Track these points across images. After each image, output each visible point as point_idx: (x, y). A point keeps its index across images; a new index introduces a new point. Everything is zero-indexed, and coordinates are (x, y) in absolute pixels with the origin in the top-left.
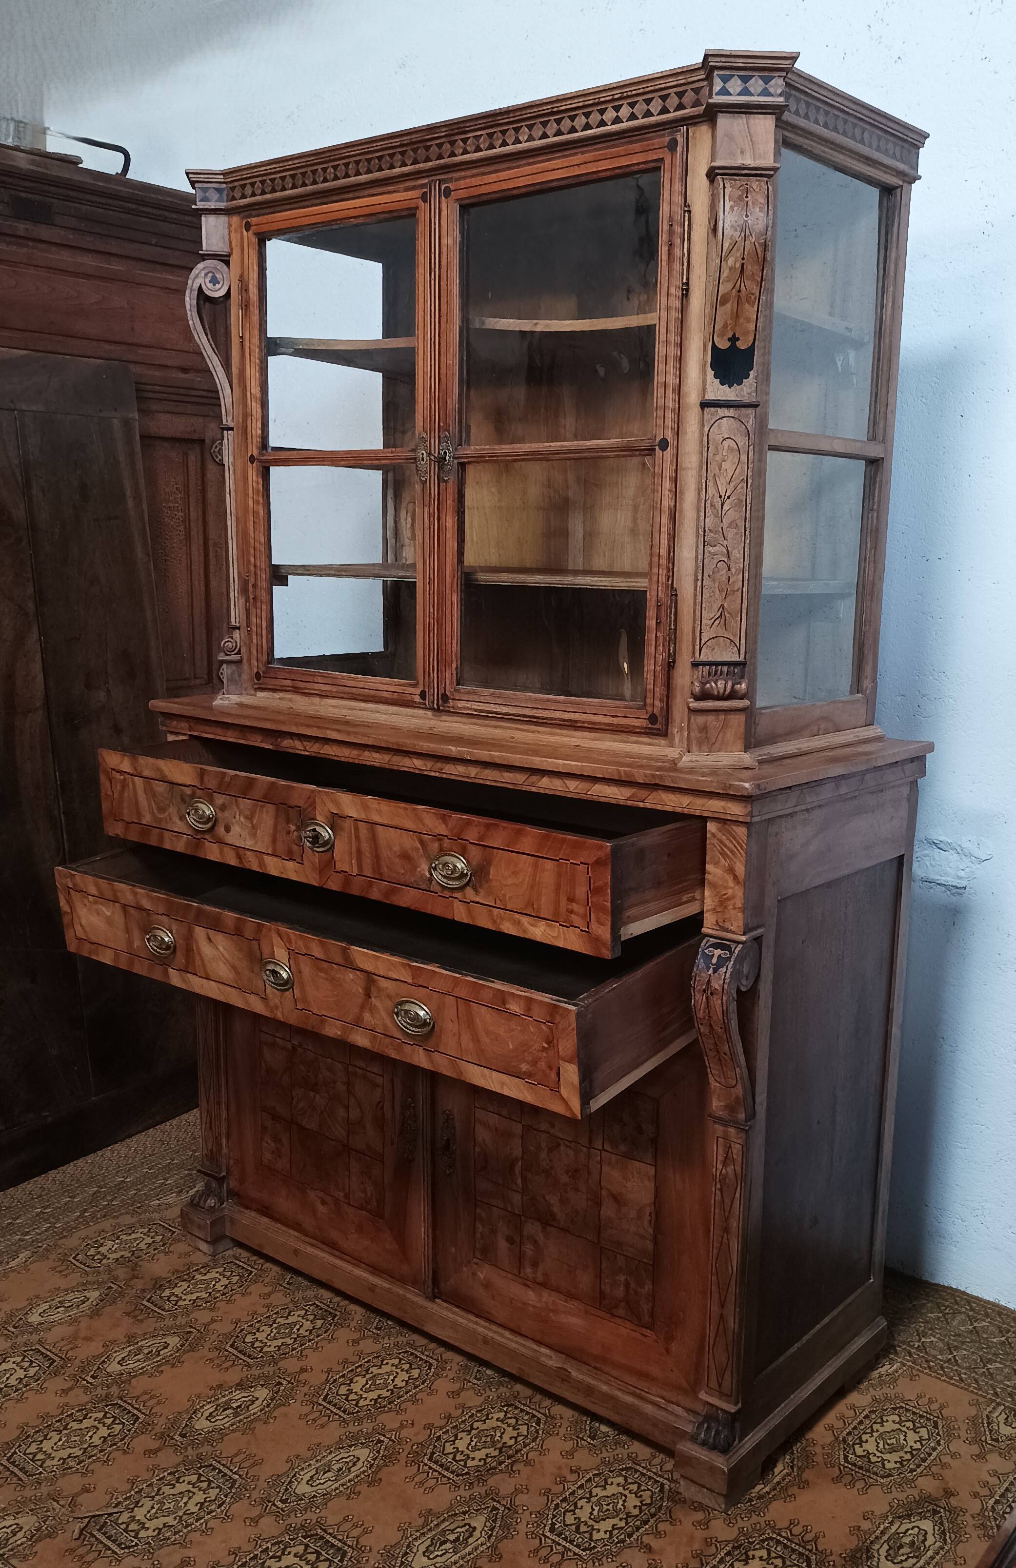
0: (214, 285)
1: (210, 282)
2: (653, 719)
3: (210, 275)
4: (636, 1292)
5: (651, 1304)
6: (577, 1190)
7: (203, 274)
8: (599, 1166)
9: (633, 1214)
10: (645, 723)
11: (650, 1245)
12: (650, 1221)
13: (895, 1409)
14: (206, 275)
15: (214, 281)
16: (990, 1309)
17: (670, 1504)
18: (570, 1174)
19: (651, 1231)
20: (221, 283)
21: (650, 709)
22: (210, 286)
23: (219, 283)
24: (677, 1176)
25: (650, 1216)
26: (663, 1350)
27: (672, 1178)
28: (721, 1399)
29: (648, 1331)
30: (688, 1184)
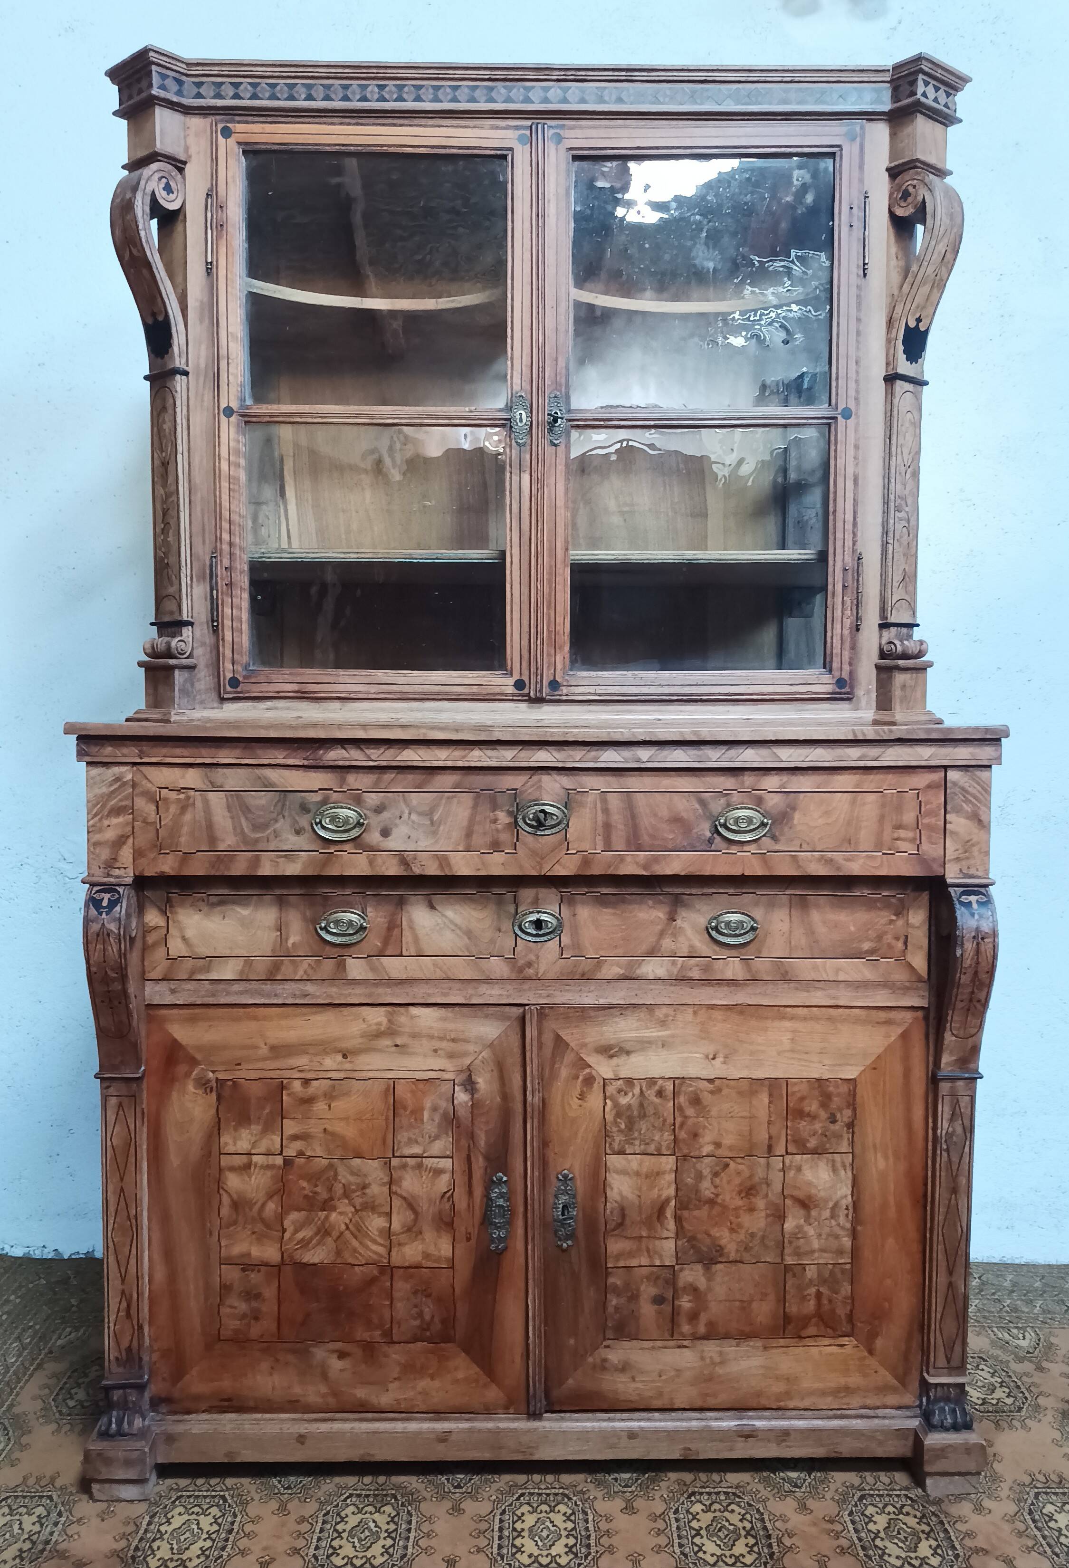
0: (168, 194)
1: (164, 189)
2: (840, 682)
3: (164, 180)
4: (830, 1301)
5: (849, 1308)
6: (752, 1210)
7: (157, 176)
8: (782, 1173)
9: (827, 1213)
10: (829, 688)
11: (847, 1242)
12: (847, 1215)
14: (160, 179)
15: (168, 189)
18: (743, 1195)
19: (848, 1225)
20: (175, 193)
21: (837, 674)
22: (164, 193)
23: (173, 193)
24: (879, 1155)
25: (847, 1209)
26: (866, 1354)
27: (873, 1160)
28: (950, 1375)
29: (847, 1338)
30: (891, 1160)
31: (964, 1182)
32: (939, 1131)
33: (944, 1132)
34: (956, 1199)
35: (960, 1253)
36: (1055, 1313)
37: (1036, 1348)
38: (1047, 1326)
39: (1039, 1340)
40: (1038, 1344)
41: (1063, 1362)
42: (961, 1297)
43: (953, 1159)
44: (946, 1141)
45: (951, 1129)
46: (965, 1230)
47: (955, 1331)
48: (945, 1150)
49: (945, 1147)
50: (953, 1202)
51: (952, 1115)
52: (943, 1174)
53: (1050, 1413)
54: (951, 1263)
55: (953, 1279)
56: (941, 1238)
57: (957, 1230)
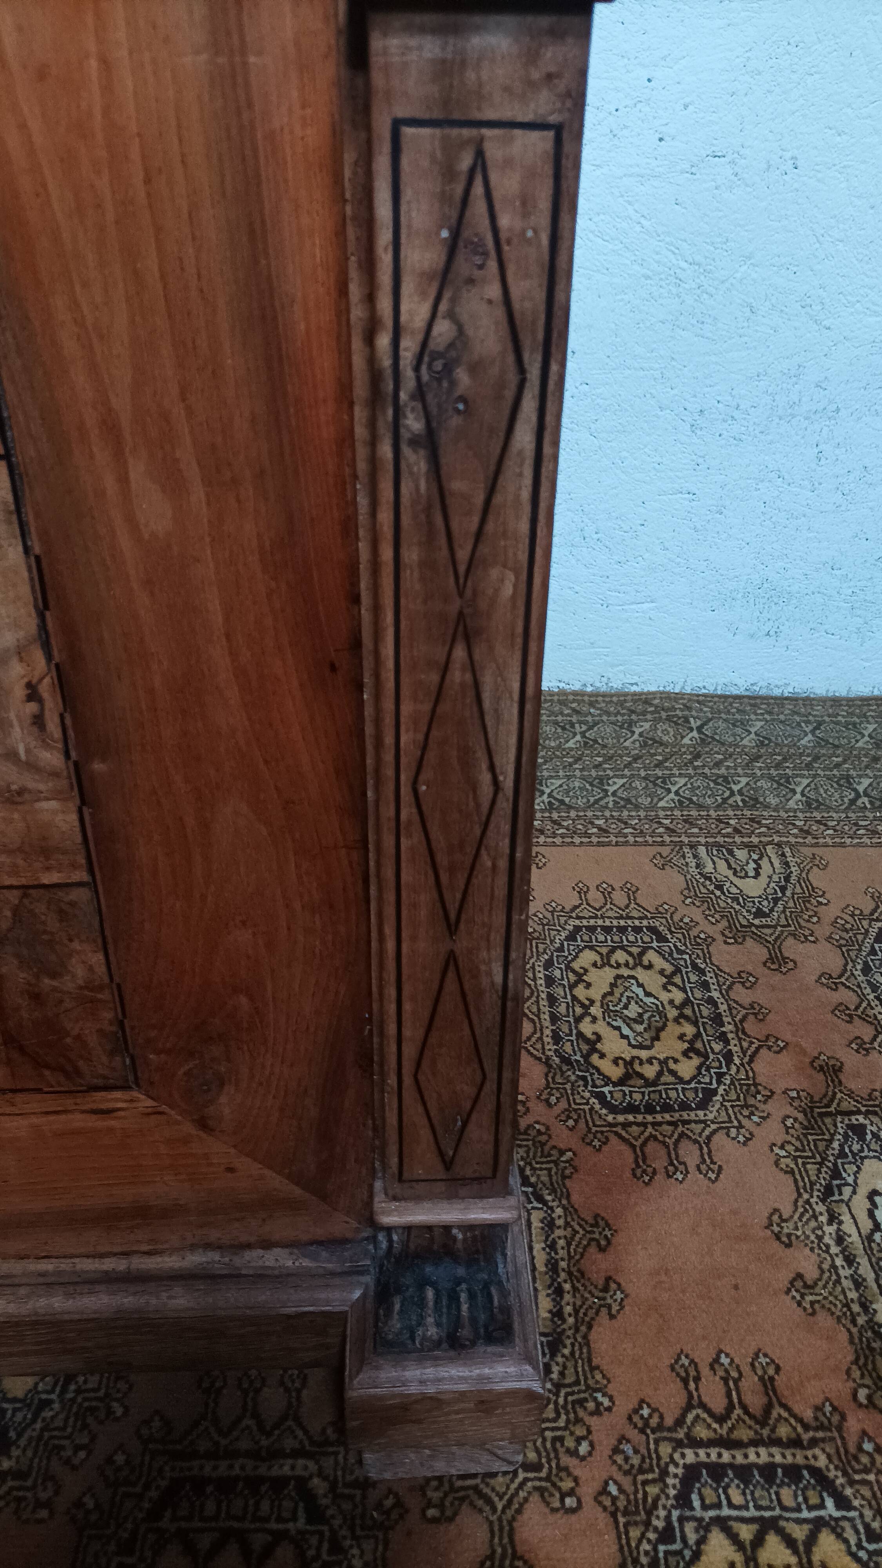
4: (36, 997)
5: (109, 1014)
11: (60, 815)
12: (38, 721)
13: (572, 937)
16: (574, 701)
17: (368, 1545)
19: (52, 758)
24: (137, 470)
25: (33, 694)
26: (189, 1128)
27: (110, 484)
28: (451, 1196)
29: (118, 1094)
30: (198, 493)
31: (508, 590)
32: (384, 341)
33: (409, 346)
34: (472, 666)
35: (486, 861)
36: (829, 808)
37: (776, 901)
38: (809, 840)
39: (787, 879)
40: (783, 889)
41: (829, 939)
42: (491, 1000)
43: (457, 485)
44: (420, 394)
45: (443, 329)
46: (508, 781)
47: (470, 1091)
48: (414, 442)
49: (414, 423)
50: (458, 675)
51: (452, 248)
52: (411, 555)
53: (777, 1108)
54: (453, 899)
55: (462, 944)
56: (407, 812)
57: (474, 787)
